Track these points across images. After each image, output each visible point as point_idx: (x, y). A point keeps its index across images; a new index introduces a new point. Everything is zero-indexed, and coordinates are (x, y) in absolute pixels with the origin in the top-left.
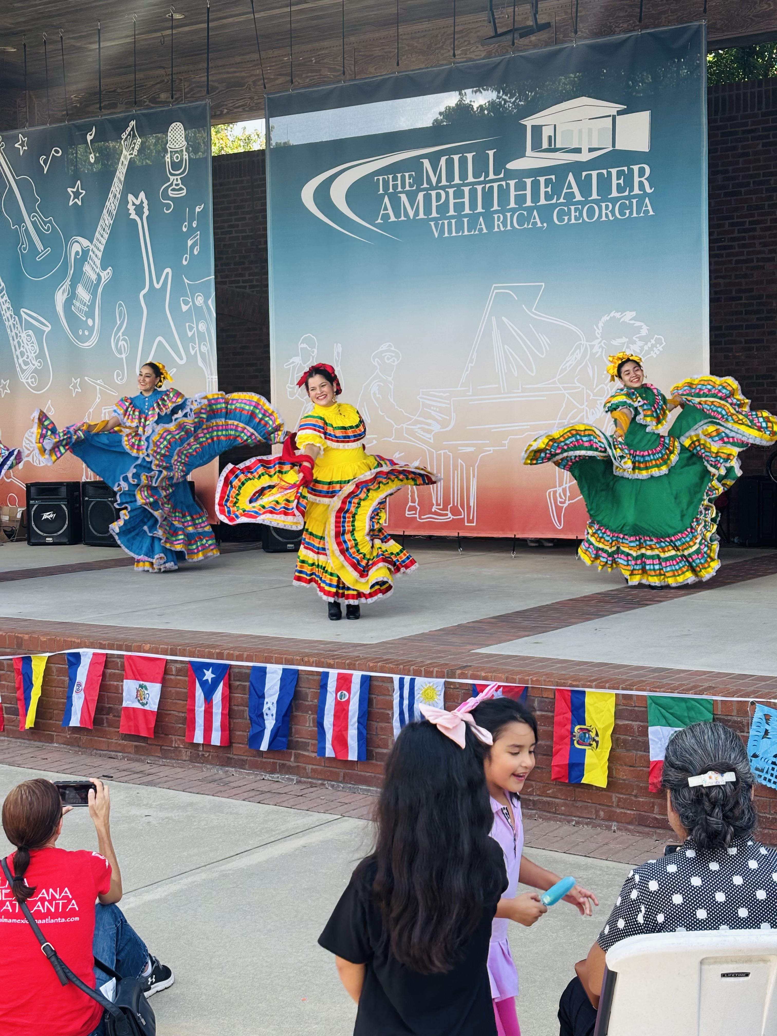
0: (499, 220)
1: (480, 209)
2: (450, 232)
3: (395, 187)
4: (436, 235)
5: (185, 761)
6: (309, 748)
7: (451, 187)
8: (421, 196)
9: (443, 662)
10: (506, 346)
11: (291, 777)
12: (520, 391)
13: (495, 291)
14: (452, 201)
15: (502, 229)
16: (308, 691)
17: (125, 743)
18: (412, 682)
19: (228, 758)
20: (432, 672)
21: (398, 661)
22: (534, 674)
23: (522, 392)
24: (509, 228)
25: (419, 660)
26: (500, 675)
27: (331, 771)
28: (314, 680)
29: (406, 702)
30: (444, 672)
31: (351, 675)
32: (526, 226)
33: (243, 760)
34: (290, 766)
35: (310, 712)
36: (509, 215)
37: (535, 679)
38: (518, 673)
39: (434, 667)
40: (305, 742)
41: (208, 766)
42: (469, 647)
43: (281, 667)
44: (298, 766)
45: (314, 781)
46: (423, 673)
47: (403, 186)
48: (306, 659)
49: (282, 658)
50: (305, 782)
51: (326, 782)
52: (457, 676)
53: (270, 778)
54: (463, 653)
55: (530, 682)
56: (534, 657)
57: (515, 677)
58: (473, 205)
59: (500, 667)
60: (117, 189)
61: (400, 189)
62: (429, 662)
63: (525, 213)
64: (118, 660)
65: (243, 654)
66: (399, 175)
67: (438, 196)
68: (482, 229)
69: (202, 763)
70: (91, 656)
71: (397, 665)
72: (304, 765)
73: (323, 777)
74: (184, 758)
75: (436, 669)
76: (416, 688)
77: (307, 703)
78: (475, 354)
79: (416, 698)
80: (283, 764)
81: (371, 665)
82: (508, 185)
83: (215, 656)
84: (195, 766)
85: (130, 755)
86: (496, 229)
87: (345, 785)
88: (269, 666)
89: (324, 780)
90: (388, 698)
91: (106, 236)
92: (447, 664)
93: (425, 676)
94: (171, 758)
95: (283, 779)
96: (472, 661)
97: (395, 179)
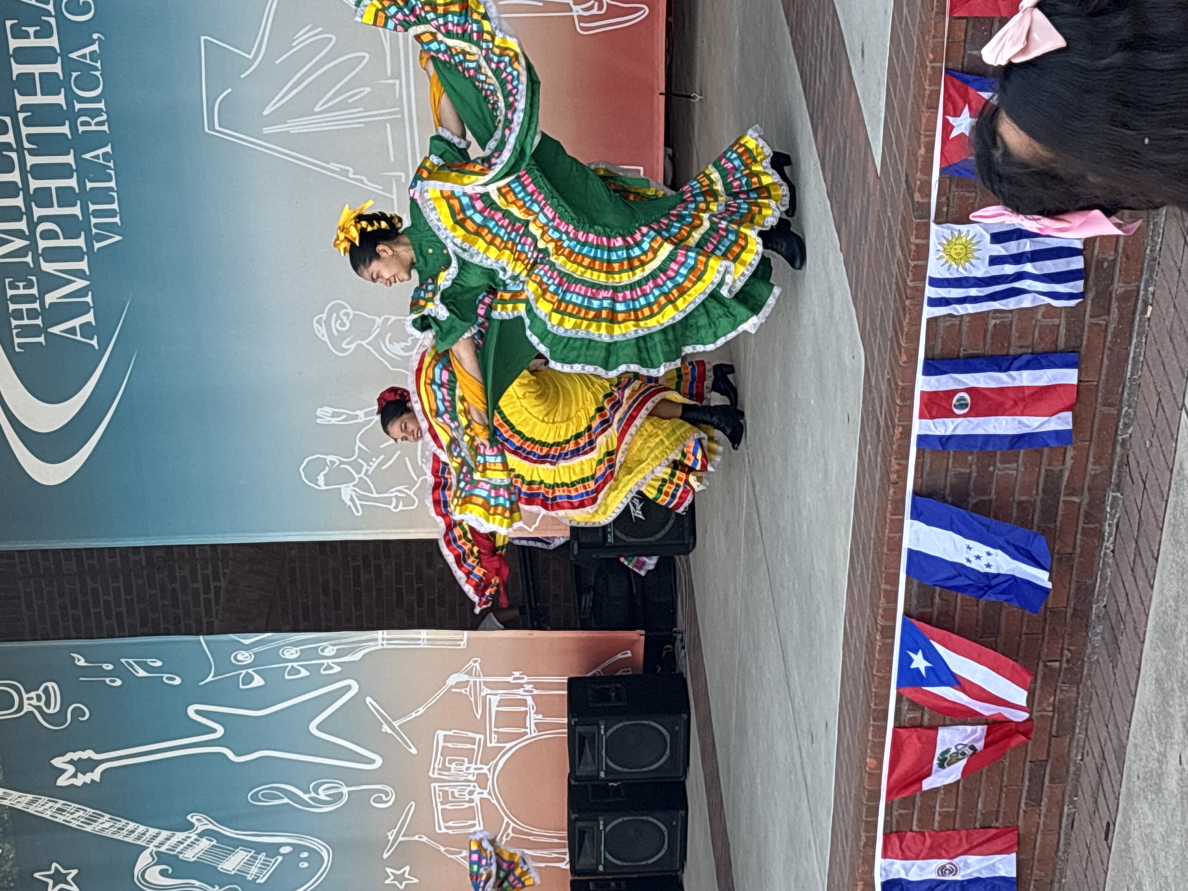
0: (87, 124)
1: (70, 159)
2: (111, 213)
3: (32, 314)
4: (117, 238)
5: (1078, 693)
6: (1057, 469)
7: (29, 212)
8: (47, 267)
9: (900, 227)
10: (317, 109)
11: (1109, 502)
12: (397, 82)
13: (217, 127)
14: (56, 210)
15: (104, 117)
16: (951, 473)
17: (1045, 800)
18: (936, 283)
19: (1074, 615)
20: (917, 246)
21: (897, 309)
22: (922, 56)
23: (399, 77)
24: (102, 105)
25: (895, 269)
26: (924, 120)
27: (1100, 429)
28: (931, 463)
29: (973, 292)
30: (918, 224)
31: (923, 393)
32: (98, 73)
33: (1078, 589)
34: (1089, 504)
35: (991, 469)
36: (78, 106)
37: (931, 56)
38: (920, 87)
39: (908, 242)
40: (1047, 476)
41: (1089, 651)
42: (871, 178)
43: (908, 522)
44: (1089, 489)
45: (1117, 459)
46: (920, 263)
47: (31, 299)
48: (894, 477)
49: (892, 521)
50: (1119, 476)
51: (1120, 438)
52: (925, 200)
53: (1112, 539)
54: (881, 190)
55: (938, 64)
56: (890, 58)
57: (927, 93)
58: (63, 171)
59: (909, 122)
60: (47, 806)
61: (36, 305)
62: (899, 253)
63: (75, 74)
64: (895, 813)
65: (886, 591)
66: (12, 307)
67: (48, 235)
68: (105, 154)
69: (1083, 661)
70: (888, 861)
71: (904, 310)
72: (1088, 478)
73: (1109, 443)
74: (1073, 695)
75: (913, 239)
76: (948, 276)
77: (974, 474)
78: (332, 166)
79: (965, 274)
80: (1086, 517)
81: (904, 358)
82: (25, 108)
83: (889, 641)
84: (1089, 675)
85: (1068, 793)
86: (105, 128)
87: (1125, 403)
88: (906, 545)
89: (1115, 441)
90: (965, 328)
91: (132, 825)
92: (904, 220)
93: (926, 258)
94: (1074, 718)
95: (1113, 516)
96: (897, 172)
97: (18, 314)
